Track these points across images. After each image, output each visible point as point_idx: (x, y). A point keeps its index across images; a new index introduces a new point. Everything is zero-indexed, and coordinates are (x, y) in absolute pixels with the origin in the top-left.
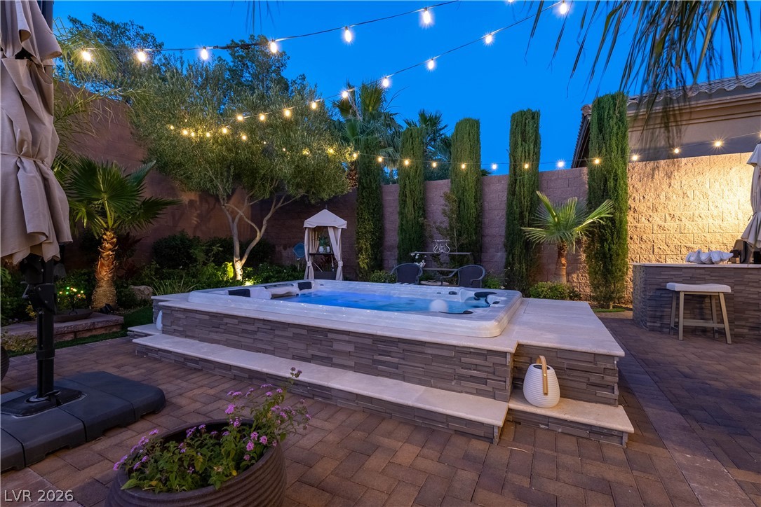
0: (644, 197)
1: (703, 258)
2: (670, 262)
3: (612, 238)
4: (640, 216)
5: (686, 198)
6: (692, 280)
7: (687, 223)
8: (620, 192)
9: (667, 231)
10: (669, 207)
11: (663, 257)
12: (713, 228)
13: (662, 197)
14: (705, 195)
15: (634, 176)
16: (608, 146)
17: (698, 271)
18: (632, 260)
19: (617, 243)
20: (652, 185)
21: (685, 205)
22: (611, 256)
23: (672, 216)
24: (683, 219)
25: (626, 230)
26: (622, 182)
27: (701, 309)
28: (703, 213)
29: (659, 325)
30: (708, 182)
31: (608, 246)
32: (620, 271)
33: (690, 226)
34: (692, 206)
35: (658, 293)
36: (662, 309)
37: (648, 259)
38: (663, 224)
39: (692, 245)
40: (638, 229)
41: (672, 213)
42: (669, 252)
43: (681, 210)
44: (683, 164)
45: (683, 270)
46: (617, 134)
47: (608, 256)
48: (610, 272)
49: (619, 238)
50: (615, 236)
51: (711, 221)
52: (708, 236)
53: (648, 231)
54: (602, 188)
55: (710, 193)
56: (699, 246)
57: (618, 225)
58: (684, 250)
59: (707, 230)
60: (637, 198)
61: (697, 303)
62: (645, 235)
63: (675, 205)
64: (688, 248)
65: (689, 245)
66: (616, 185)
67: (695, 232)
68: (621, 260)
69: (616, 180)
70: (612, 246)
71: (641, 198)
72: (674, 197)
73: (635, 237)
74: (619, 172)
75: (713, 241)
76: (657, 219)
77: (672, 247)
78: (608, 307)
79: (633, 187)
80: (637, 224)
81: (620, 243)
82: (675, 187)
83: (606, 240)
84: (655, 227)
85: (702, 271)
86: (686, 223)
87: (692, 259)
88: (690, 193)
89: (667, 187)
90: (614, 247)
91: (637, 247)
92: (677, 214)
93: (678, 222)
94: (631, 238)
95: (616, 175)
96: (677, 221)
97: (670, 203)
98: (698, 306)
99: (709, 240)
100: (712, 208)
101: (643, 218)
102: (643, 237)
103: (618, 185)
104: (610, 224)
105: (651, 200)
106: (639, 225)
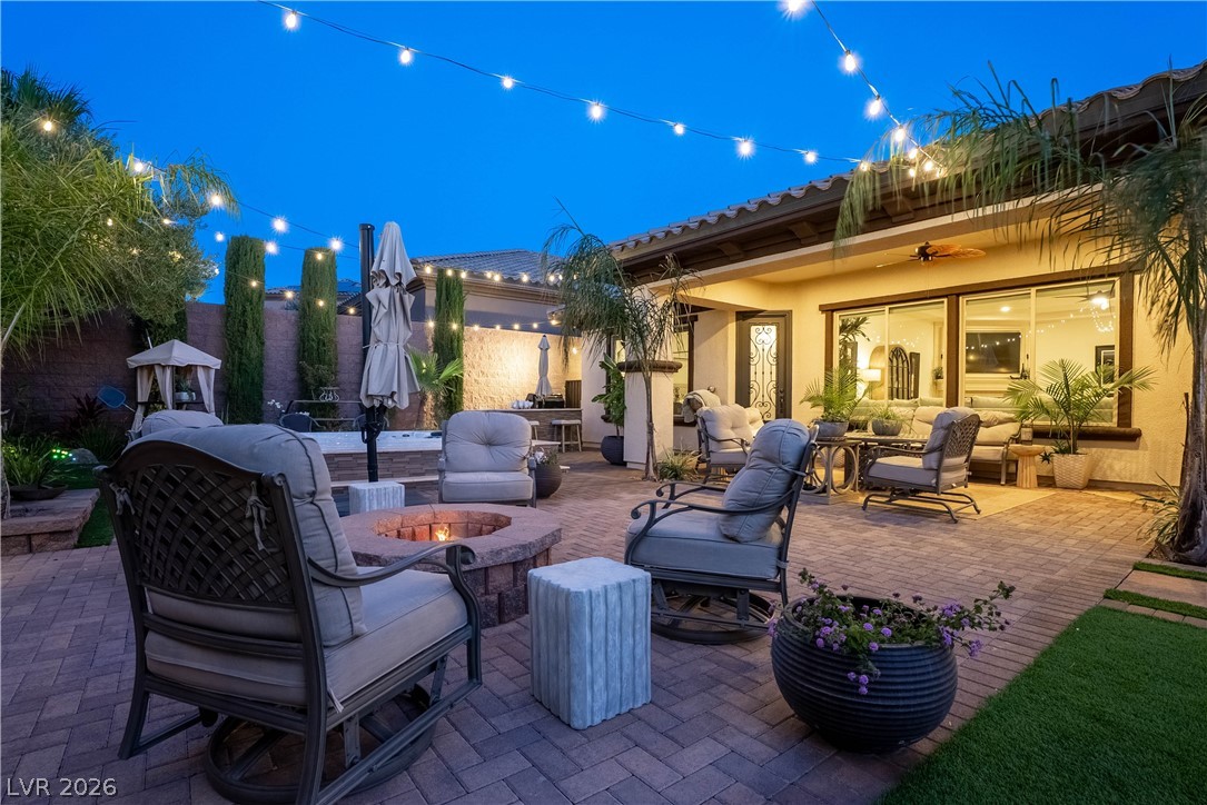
14: (501, 359)
28: (500, 372)
92: (486, 371)
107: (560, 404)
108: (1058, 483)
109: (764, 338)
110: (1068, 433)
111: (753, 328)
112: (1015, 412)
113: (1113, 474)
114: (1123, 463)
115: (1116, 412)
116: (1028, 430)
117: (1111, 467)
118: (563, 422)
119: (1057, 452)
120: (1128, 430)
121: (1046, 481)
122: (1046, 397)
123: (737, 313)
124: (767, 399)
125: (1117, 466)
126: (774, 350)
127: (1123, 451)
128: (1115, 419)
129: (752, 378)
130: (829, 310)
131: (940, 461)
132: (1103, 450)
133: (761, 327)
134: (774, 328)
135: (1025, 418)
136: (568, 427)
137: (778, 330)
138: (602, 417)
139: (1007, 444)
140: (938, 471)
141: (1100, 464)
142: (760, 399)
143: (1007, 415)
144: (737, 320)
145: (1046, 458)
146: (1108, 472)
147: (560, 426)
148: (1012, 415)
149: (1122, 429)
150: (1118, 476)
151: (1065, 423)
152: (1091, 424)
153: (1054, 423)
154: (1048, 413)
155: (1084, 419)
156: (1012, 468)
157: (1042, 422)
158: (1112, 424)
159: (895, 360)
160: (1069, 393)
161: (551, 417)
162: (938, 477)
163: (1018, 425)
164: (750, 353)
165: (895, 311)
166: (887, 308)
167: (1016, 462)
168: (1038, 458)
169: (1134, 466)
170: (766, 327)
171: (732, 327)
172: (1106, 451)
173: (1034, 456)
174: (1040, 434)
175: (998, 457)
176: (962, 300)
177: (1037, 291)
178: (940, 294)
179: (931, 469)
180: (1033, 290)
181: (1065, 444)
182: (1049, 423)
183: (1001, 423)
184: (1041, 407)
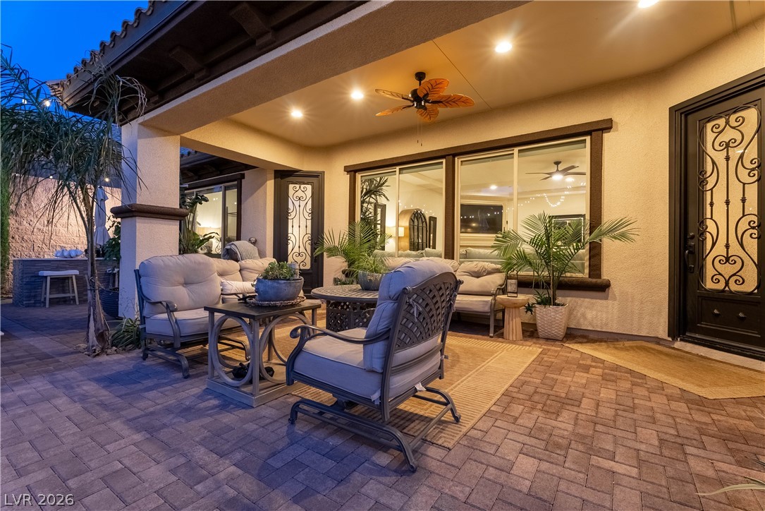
0: (25, 205)
1: (66, 254)
2: (47, 257)
4: (22, 220)
6: (57, 269)
9: (45, 234)
11: (42, 253)
17: (62, 263)
18: (14, 256)
27: (63, 287)
29: (32, 302)
33: (63, 231)
35: (32, 279)
36: (35, 290)
37: (28, 255)
38: (42, 228)
39: (65, 245)
40: (19, 231)
42: (46, 250)
53: (29, 233)
56: (69, 246)
58: (57, 248)
59: (75, 235)
61: (60, 283)
62: (26, 236)
64: (60, 247)
67: (66, 235)
73: (17, 237)
76: (37, 224)
77: (49, 246)
80: (19, 226)
84: (35, 230)
85: (64, 263)
87: (58, 255)
91: (18, 245)
93: (54, 227)
94: (13, 238)
98: (61, 285)
99: (76, 242)
101: (25, 222)
102: (24, 238)
106: (21, 227)
108: (541, 334)
109: (300, 196)
110: (549, 284)
111: (291, 186)
112: (501, 263)
113: (586, 323)
114: (594, 313)
115: (587, 264)
116: (514, 281)
117: (584, 315)
119: (539, 303)
120: (599, 281)
121: (530, 332)
122: (528, 249)
123: (275, 171)
124: (302, 249)
125: (589, 315)
126: (309, 206)
127: (594, 301)
128: (587, 271)
129: (290, 231)
130: (352, 171)
131: (387, 356)
132: (577, 299)
133: (298, 186)
134: (309, 187)
135: (510, 269)
137: (313, 188)
139: (494, 295)
140: (384, 375)
141: (575, 313)
142: (296, 249)
143: (494, 266)
144: (275, 178)
145: (529, 308)
146: (582, 320)
148: (499, 266)
149: (594, 280)
150: (590, 324)
151: (546, 273)
152: (568, 275)
153: (536, 274)
154: (530, 264)
155: (564, 271)
156: (500, 315)
157: (527, 272)
158: (584, 275)
159: (416, 220)
160: (549, 246)
162: (383, 386)
163: (503, 275)
164: (288, 209)
165: (404, 171)
166: (397, 168)
167: (503, 311)
168: (523, 309)
169: (604, 315)
170: (302, 186)
171: (270, 185)
172: (579, 300)
173: (519, 307)
174: (524, 284)
175: (487, 309)
176: (458, 161)
177: (520, 151)
178: (440, 154)
179: (372, 371)
180: (516, 150)
181: (545, 294)
182: (531, 273)
183: (489, 273)
184: (524, 259)
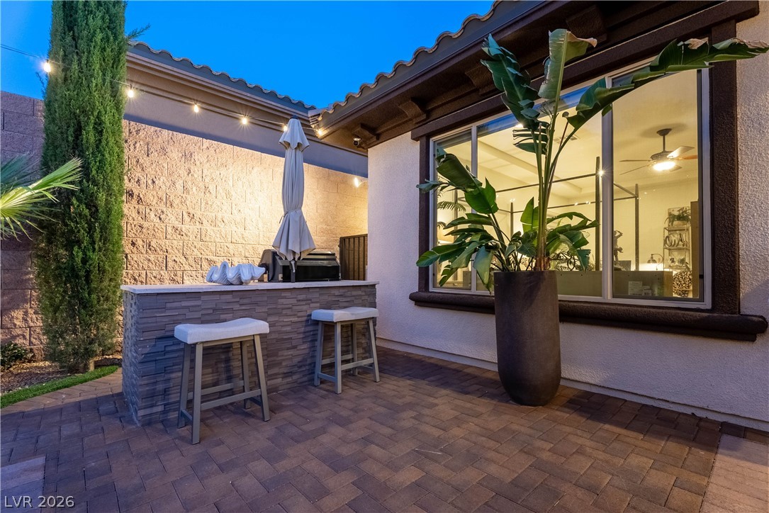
0: (154, 182)
1: (231, 275)
2: (188, 284)
3: (91, 237)
4: (148, 211)
5: (208, 194)
6: (215, 314)
7: (210, 229)
8: (107, 156)
9: (184, 237)
10: (188, 202)
11: (179, 273)
12: (236, 238)
13: (179, 185)
14: (228, 195)
15: (138, 145)
16: (84, 62)
18: (135, 279)
19: (100, 249)
20: (165, 165)
21: (207, 203)
22: (88, 273)
23: (191, 216)
24: (205, 222)
25: (120, 227)
26: (112, 141)
28: (227, 217)
29: (160, 409)
30: (231, 178)
31: (80, 254)
32: (107, 299)
33: (212, 233)
34: (214, 206)
35: (161, 346)
36: (167, 376)
37: (158, 277)
38: (180, 226)
39: (215, 258)
40: (144, 230)
41: (192, 212)
42: (187, 267)
43: (203, 210)
44: (205, 147)
45: (203, 298)
46: (104, 49)
47: (82, 273)
48: (85, 304)
49: (105, 240)
50: (97, 235)
51: (234, 228)
52: (231, 246)
53: (159, 235)
54: (70, 139)
55: (233, 193)
56: (222, 259)
57: (102, 215)
58: (205, 264)
59: (230, 240)
60: (143, 180)
62: (155, 240)
63: (194, 202)
64: (209, 261)
65: (211, 257)
66: (100, 141)
67: (217, 240)
68: (111, 280)
69: (101, 133)
70: (90, 254)
71: (150, 182)
72: (194, 189)
73: (140, 242)
74: (106, 119)
75: (236, 253)
76: (172, 219)
77: (191, 260)
78: (86, 368)
79: (138, 162)
80: (142, 222)
81: (106, 250)
82: (196, 176)
83: (79, 242)
84: (169, 230)
85: (229, 297)
86: (208, 228)
87: (215, 278)
88: (212, 188)
89: (186, 174)
90: (95, 257)
91: (141, 258)
92: (198, 214)
93: (198, 226)
94: (133, 244)
95: (99, 124)
96: (197, 223)
97: (189, 197)
99: (232, 252)
100: (235, 212)
101: (152, 215)
102: (152, 244)
103: (104, 143)
104: (87, 212)
105: (163, 187)
106: (146, 224)
107: (330, 273)
118: (339, 315)
136: (349, 327)
138: (412, 297)
147: (329, 326)
161: (308, 301)
